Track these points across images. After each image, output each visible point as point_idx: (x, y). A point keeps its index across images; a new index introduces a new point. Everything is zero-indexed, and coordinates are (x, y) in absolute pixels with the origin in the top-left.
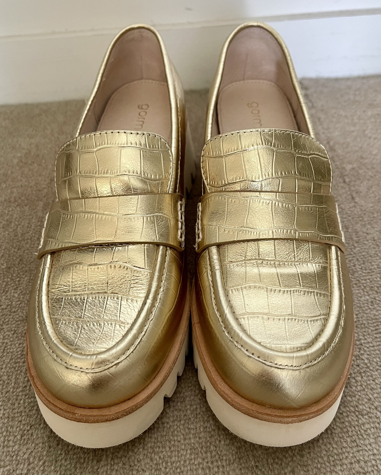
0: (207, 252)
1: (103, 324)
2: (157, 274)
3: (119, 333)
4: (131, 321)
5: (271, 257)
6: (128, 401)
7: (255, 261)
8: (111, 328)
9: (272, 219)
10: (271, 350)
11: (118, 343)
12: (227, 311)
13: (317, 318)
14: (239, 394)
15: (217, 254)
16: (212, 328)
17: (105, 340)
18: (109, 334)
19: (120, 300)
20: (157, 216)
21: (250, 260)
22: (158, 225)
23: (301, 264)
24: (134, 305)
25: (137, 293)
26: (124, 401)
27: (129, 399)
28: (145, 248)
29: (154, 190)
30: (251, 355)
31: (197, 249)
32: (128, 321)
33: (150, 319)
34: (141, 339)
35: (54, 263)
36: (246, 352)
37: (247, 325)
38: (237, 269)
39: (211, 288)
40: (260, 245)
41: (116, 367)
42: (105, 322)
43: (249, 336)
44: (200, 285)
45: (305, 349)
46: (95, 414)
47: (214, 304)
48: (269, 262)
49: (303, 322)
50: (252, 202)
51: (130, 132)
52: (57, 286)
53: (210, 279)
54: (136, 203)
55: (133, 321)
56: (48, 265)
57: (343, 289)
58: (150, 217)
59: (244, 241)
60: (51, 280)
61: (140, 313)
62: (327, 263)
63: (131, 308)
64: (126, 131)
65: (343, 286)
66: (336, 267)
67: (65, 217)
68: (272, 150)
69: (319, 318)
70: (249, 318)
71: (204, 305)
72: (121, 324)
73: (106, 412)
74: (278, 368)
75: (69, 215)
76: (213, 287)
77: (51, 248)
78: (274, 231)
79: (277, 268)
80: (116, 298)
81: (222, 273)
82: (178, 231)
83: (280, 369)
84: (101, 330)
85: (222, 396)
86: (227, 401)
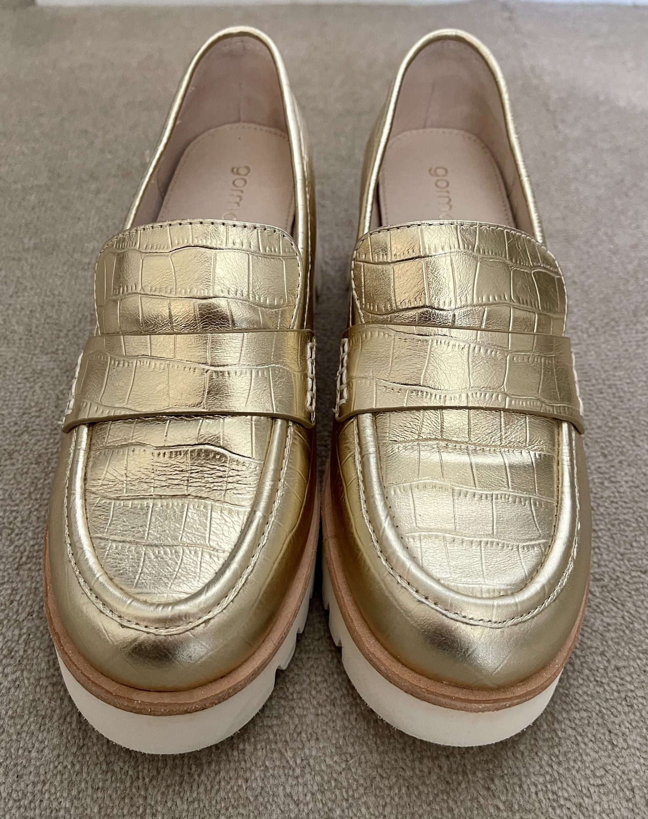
0: (355, 423)
1: (181, 551)
2: (271, 466)
3: (209, 568)
4: (229, 548)
5: (464, 437)
6: (221, 680)
7: (435, 442)
8: (195, 559)
9: (467, 374)
10: (457, 593)
11: (208, 586)
12: (386, 524)
13: (533, 543)
14: (399, 660)
15: (371, 428)
16: (359, 550)
17: (185, 579)
18: (192, 569)
19: (210, 511)
20: (274, 369)
21: (426, 439)
22: (275, 385)
23: (510, 451)
24: (233, 520)
25: (238, 498)
26: (215, 680)
27: (222, 677)
28: (253, 423)
29: (270, 325)
30: (424, 600)
31: (337, 415)
32: (223, 547)
33: (261, 545)
34: (247, 579)
35: (94, 441)
36: (416, 595)
37: (419, 550)
38: (405, 454)
39: (361, 483)
40: (445, 417)
41: (206, 626)
42: (185, 548)
43: (422, 568)
44: (340, 476)
45: (512, 594)
46: (166, 701)
47: (364, 511)
48: (458, 445)
49: (510, 548)
50: (435, 343)
51: (231, 222)
52: (100, 481)
53: (359, 467)
54: (239, 346)
55: (233, 547)
56: (84, 445)
57: (577, 495)
58: (263, 370)
59: (418, 409)
60: (89, 471)
61: (243, 533)
62: (554, 450)
63: (228, 524)
64: (225, 222)
65: (578, 491)
66: (568, 458)
67: (114, 364)
68: (475, 258)
69: (537, 542)
70: (422, 538)
71: (346, 510)
72: (212, 552)
73: (183, 698)
74: (467, 624)
75: (122, 362)
76: (363, 481)
77: (90, 417)
78: (470, 394)
79: (472, 456)
80: (202, 507)
81: (379, 459)
82: (306, 394)
83: (471, 625)
84: (179, 562)
85: (370, 661)
86: (379, 670)
